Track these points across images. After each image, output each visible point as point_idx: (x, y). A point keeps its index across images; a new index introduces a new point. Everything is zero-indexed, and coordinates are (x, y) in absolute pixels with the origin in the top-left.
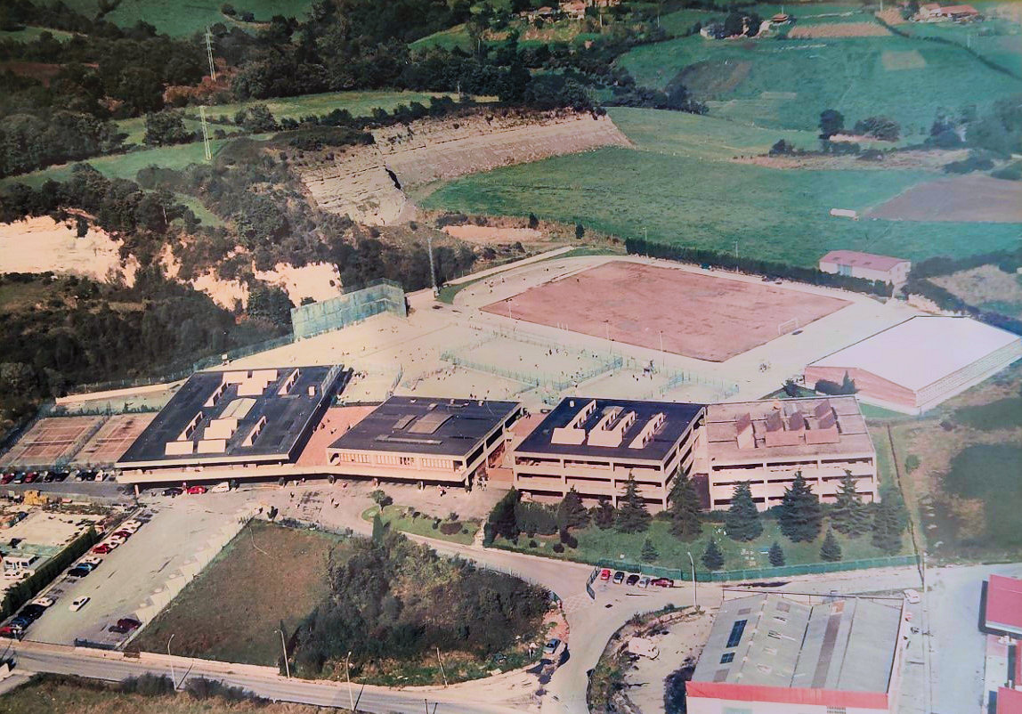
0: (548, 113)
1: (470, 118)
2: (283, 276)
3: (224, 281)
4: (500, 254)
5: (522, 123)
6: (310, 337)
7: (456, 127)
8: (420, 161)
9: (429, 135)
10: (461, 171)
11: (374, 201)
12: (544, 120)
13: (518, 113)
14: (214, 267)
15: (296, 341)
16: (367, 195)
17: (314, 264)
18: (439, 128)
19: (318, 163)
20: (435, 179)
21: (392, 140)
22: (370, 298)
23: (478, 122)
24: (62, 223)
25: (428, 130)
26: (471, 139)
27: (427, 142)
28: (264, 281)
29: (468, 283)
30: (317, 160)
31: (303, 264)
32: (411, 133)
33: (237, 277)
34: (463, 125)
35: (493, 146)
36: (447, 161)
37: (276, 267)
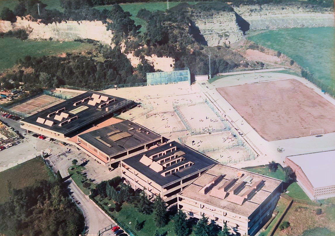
0: (327, 9)
1: (291, 6)
2: (153, 59)
3: (136, 57)
4: (251, 66)
5: (313, 11)
6: (153, 85)
7: (283, 9)
8: (262, 20)
9: (269, 11)
10: (279, 27)
11: (228, 34)
12: (324, 11)
13: (313, 7)
14: (134, 51)
15: (147, 85)
16: (225, 31)
17: (166, 57)
18: (275, 8)
19: (205, 17)
20: (265, 28)
21: (252, 11)
22: (181, 74)
23: (293, 8)
24: (104, 24)
25: (269, 8)
26: (288, 15)
27: (268, 13)
28: (147, 60)
29: (227, 76)
30: (205, 15)
31: (161, 56)
32: (261, 9)
33: (139, 56)
34: (286, 8)
35: (297, 19)
36: (274, 22)
37: (152, 55)
